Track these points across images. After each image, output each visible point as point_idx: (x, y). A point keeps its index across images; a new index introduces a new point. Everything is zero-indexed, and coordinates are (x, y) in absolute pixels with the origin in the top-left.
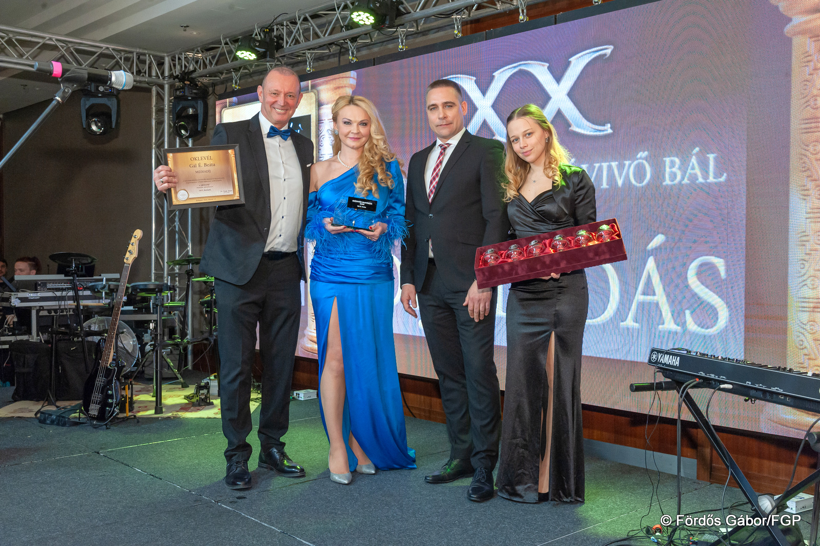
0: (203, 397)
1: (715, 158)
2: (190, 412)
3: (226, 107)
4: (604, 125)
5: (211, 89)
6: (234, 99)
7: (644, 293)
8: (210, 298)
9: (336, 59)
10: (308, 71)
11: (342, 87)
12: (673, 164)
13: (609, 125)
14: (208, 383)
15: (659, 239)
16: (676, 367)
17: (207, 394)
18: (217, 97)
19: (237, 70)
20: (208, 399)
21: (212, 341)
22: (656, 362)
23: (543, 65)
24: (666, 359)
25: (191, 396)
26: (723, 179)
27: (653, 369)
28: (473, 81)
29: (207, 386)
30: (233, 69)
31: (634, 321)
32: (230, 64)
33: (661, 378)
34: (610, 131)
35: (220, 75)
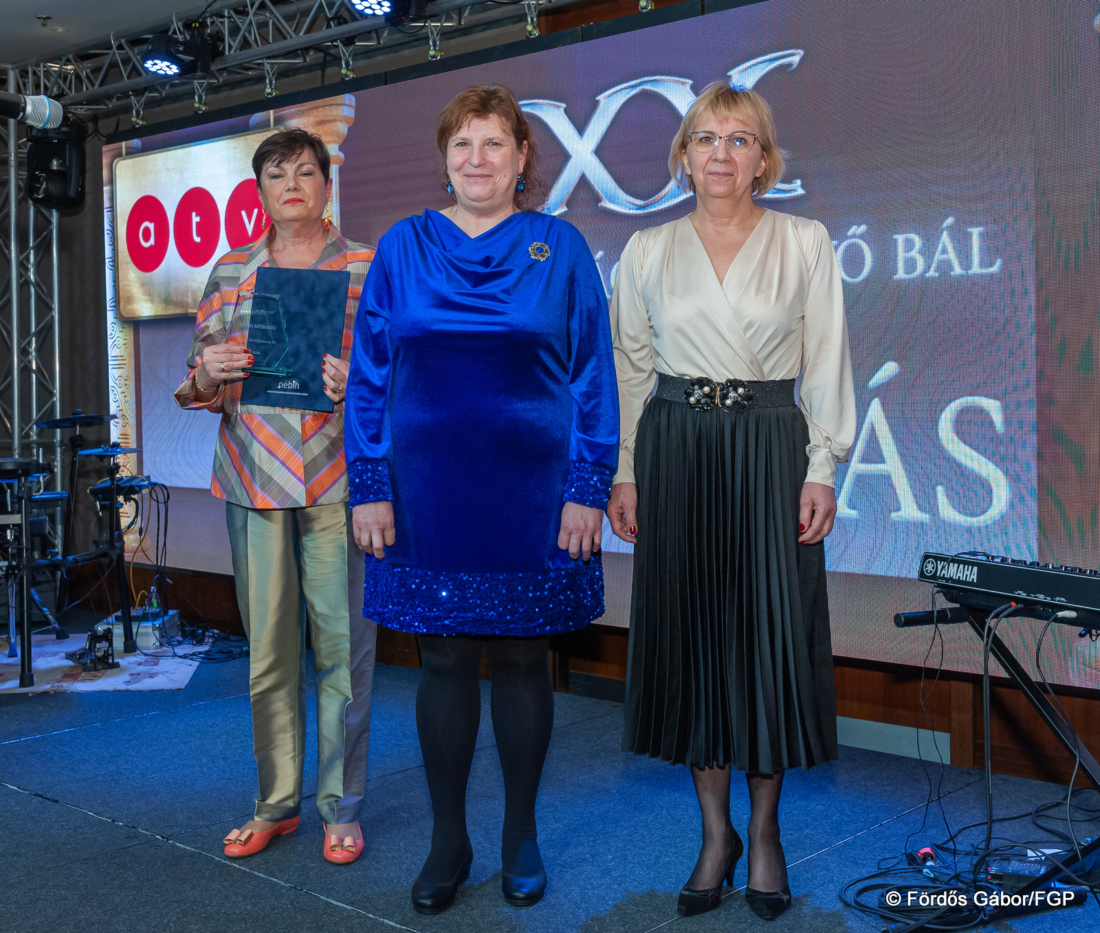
0: (100, 654)
1: (981, 235)
2: (80, 681)
3: (120, 155)
4: (791, 182)
5: (90, 126)
6: (136, 142)
7: (865, 460)
8: (109, 483)
9: (319, 73)
10: (268, 94)
11: (330, 121)
12: (909, 245)
13: (799, 182)
14: (109, 629)
15: (889, 369)
16: (972, 584)
17: (108, 648)
18: (104, 139)
19: (139, 92)
20: (110, 658)
21: (115, 557)
22: (934, 577)
23: (683, 83)
24: (953, 571)
25: (77, 653)
26: (995, 269)
27: (929, 588)
28: (562, 110)
29: (108, 636)
30: (132, 91)
31: (849, 507)
32: (126, 82)
33: (943, 603)
34: (801, 191)
35: (108, 102)
